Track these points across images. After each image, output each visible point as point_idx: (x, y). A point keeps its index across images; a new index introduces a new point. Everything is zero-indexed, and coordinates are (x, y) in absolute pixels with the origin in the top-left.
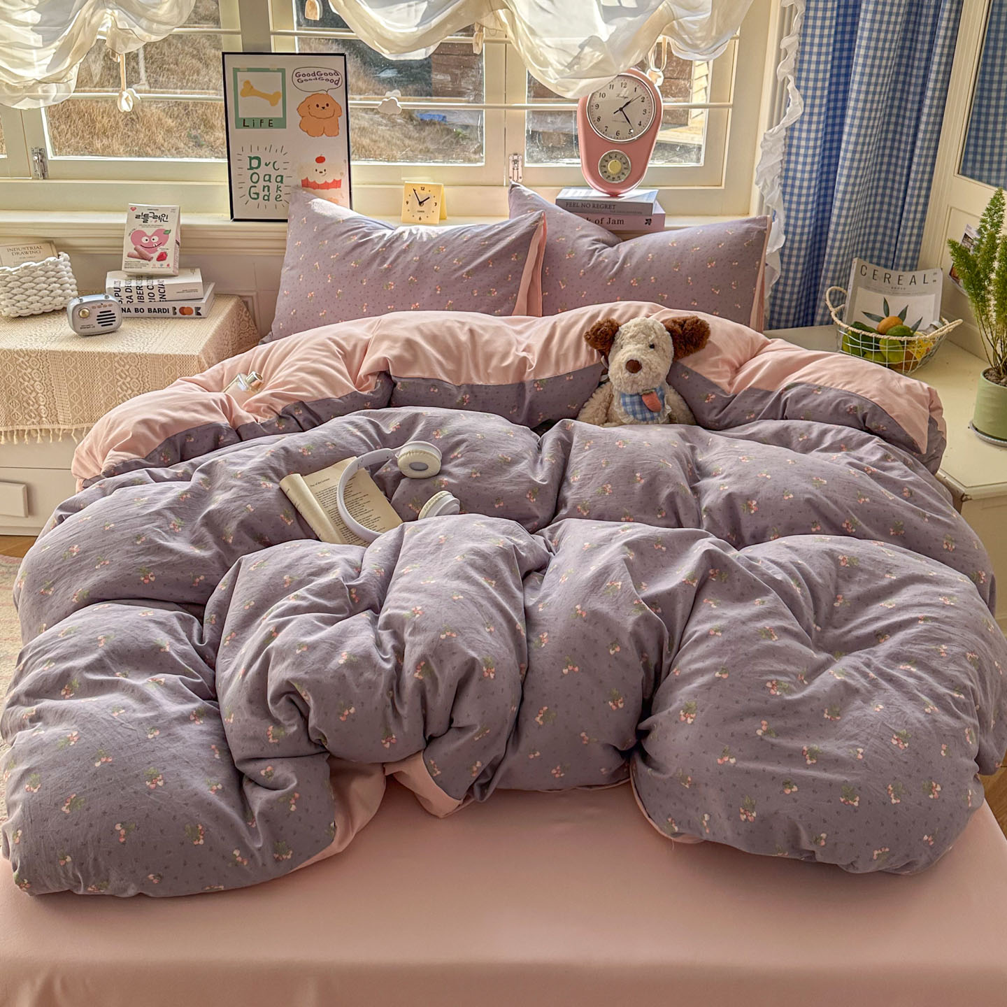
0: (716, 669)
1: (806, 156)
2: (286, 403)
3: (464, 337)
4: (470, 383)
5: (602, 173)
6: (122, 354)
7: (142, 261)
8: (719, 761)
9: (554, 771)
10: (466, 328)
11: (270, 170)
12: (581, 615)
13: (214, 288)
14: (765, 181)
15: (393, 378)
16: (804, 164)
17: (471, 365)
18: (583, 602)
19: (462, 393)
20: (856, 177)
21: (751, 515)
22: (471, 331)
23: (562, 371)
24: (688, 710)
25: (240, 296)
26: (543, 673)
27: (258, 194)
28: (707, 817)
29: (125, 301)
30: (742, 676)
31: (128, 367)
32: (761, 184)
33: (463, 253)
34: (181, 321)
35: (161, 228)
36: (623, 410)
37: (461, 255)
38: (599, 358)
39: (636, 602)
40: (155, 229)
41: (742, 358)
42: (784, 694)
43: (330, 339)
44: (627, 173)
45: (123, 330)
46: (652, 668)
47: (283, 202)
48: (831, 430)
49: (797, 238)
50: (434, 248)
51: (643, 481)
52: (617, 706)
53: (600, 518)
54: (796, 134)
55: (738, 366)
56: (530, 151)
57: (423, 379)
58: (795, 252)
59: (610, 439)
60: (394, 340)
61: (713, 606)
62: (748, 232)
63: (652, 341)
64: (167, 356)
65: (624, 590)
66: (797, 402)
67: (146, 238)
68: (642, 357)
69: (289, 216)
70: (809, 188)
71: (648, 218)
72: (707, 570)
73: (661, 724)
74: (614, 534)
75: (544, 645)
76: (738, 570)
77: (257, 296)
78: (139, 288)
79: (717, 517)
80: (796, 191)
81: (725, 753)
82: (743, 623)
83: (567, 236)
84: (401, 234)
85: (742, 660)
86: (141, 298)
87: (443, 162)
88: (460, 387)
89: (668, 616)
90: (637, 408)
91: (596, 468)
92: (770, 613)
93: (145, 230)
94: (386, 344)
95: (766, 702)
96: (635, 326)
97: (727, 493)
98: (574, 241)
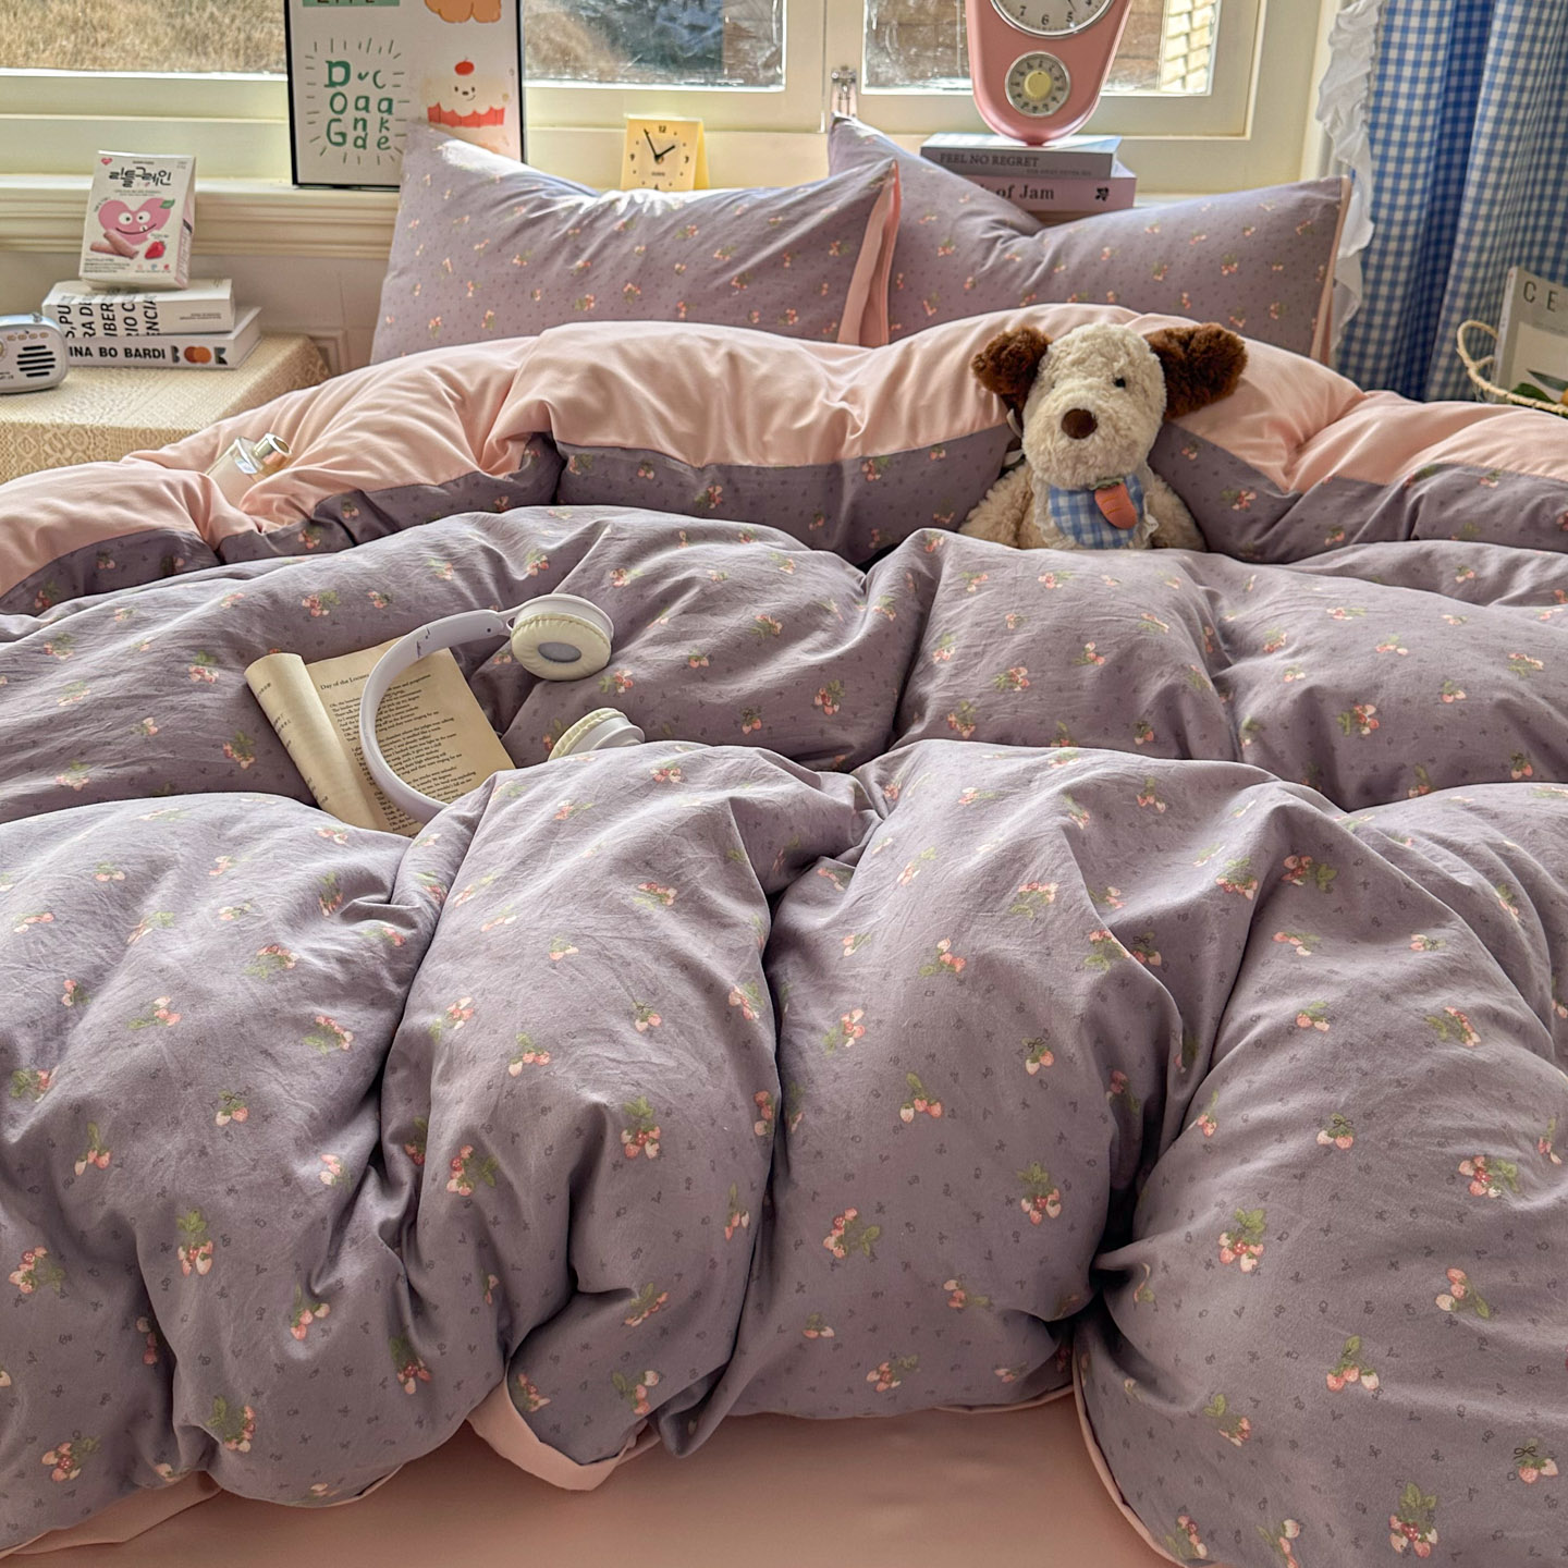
0: (1320, 1123)
1: (1417, 64)
2: (324, 493)
3: (714, 367)
4: (722, 460)
5: (1013, 97)
6: (58, 427)
7: (118, 259)
8: (1332, 1381)
9: (873, 1377)
10: (722, 351)
11: (366, 87)
12: (952, 965)
13: (258, 316)
14: (1337, 112)
15: (559, 446)
16: (1414, 80)
17: (729, 426)
18: (957, 932)
19: (707, 483)
20: (1517, 106)
21: (1362, 738)
22: (732, 358)
23: (923, 440)
24: (1241, 1234)
25: (313, 338)
26: (848, 1118)
27: (343, 135)
28: (1291, 1528)
29: (79, 332)
30: (1393, 1144)
31: (68, 453)
32: (1328, 119)
33: (733, 239)
34: (187, 373)
35: (157, 196)
36: (1052, 524)
37: (729, 243)
38: (1003, 414)
39: (1095, 936)
40: (143, 199)
41: (1310, 424)
42: (1509, 1195)
43: (433, 369)
44: (1063, 97)
45: (69, 386)
46: (1137, 1111)
47: (392, 152)
48: (1528, 560)
49: (1395, 231)
50: (677, 230)
51: (1101, 661)
52: (1043, 1211)
53: (1003, 739)
54: (1399, 20)
55: (1301, 435)
56: (875, 62)
57: (624, 449)
58: (1390, 260)
59: (1027, 568)
60: (566, 369)
61: (1302, 951)
62: (1304, 206)
63: (1120, 371)
64: (144, 432)
65: (1065, 906)
66: (1443, 505)
67: (128, 215)
68: (1100, 402)
69: (402, 177)
70: (1422, 129)
71: (1103, 185)
72: (1279, 860)
73: (1165, 1267)
74: (1037, 769)
75: (851, 1042)
76: (1363, 860)
77: (346, 335)
78: (106, 307)
79: (1280, 743)
80: (1396, 136)
81: (1348, 1358)
82: (1387, 998)
83: (941, 214)
84: (613, 203)
85: (1388, 1098)
86: (110, 328)
87: (705, 84)
88: (702, 470)
89: (1181, 976)
90: (1084, 519)
91: (994, 632)
92: (1454, 973)
93: (126, 200)
94: (546, 377)
95: (1460, 1217)
96: (1084, 339)
97: (1304, 687)
98: (956, 221)
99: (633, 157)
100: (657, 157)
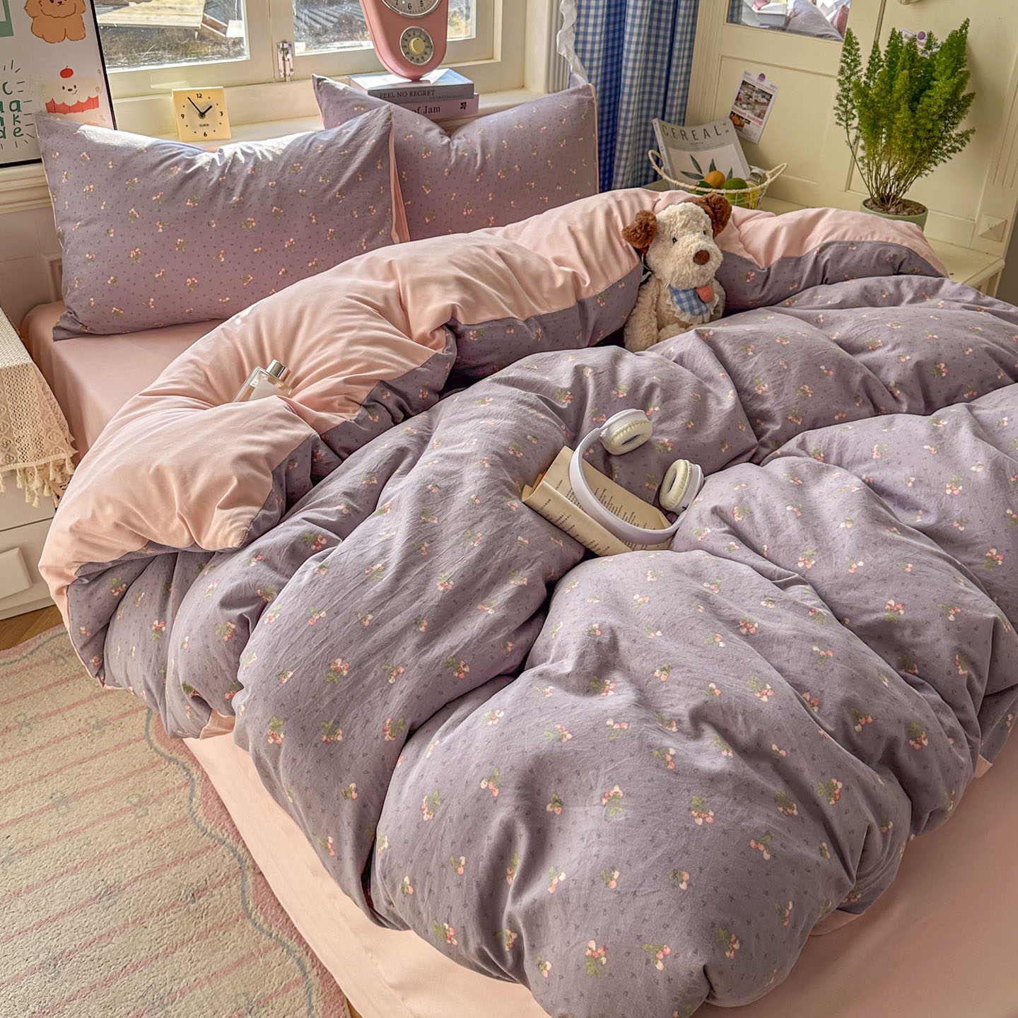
3: (499, 262)
4: (534, 314)
5: (406, 55)
10: (490, 252)
17: (526, 295)
19: (533, 329)
21: (943, 378)
23: (612, 280)
33: (324, 169)
44: (430, 52)
48: (900, 281)
50: (289, 168)
51: (831, 373)
60: (442, 282)
63: (704, 226)
69: (43, 154)
71: (463, 101)
83: (412, 133)
84: (233, 156)
88: (528, 321)
94: (434, 289)
97: (913, 362)
98: (423, 137)
99: (183, 116)
100: (202, 115)
